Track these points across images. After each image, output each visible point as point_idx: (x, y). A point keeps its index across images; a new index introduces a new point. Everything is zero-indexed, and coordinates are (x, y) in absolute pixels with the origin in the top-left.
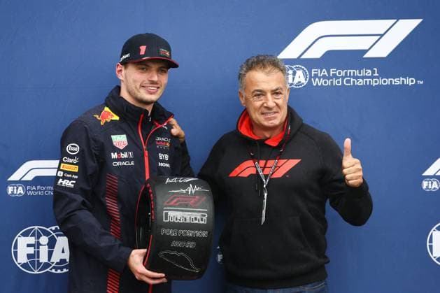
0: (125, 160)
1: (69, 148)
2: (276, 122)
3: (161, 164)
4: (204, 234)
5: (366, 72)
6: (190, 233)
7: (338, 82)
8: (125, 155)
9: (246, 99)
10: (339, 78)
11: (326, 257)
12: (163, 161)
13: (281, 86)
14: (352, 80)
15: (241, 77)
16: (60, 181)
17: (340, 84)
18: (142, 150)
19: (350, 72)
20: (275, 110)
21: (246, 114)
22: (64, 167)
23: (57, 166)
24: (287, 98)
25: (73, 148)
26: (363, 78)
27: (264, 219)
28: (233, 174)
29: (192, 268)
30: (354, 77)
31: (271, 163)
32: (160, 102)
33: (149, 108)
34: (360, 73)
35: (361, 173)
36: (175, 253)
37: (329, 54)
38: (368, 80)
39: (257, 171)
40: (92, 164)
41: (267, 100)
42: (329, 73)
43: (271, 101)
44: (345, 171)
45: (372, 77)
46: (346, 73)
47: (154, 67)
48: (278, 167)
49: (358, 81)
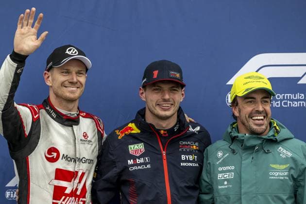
3: (183, 164)
5: (300, 96)
7: (278, 104)
10: (278, 101)
14: (289, 102)
17: (279, 106)
19: (287, 96)
26: (297, 100)
30: (290, 100)
34: (295, 97)
38: (302, 102)
45: (305, 100)
46: (284, 96)
47: (166, 87)
49: (293, 103)
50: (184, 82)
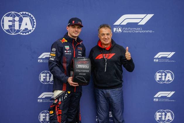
0: (68, 53)
1: (53, 49)
2: (108, 43)
3: (79, 54)
4: (88, 71)
5: (138, 29)
6: (84, 71)
8: (68, 52)
9: (100, 36)
10: (131, 30)
11: (122, 81)
12: (80, 54)
13: (109, 32)
14: (134, 31)
15: (99, 30)
16: (50, 58)
17: (131, 32)
18: (74, 50)
19: (134, 29)
20: (107, 39)
21: (100, 41)
22: (52, 55)
23: (50, 54)
24: (111, 36)
25: (54, 49)
27: (105, 70)
28: (96, 58)
29: (85, 81)
31: (107, 55)
32: (79, 37)
33: (76, 39)
35: (130, 56)
36: (80, 76)
37: (128, 24)
39: (103, 57)
40: (59, 54)
41: (105, 36)
42: (128, 29)
43: (106, 37)
44: (126, 56)
45: (140, 30)
47: (77, 27)
48: (109, 56)
49: (136, 31)
50: (82, 25)
